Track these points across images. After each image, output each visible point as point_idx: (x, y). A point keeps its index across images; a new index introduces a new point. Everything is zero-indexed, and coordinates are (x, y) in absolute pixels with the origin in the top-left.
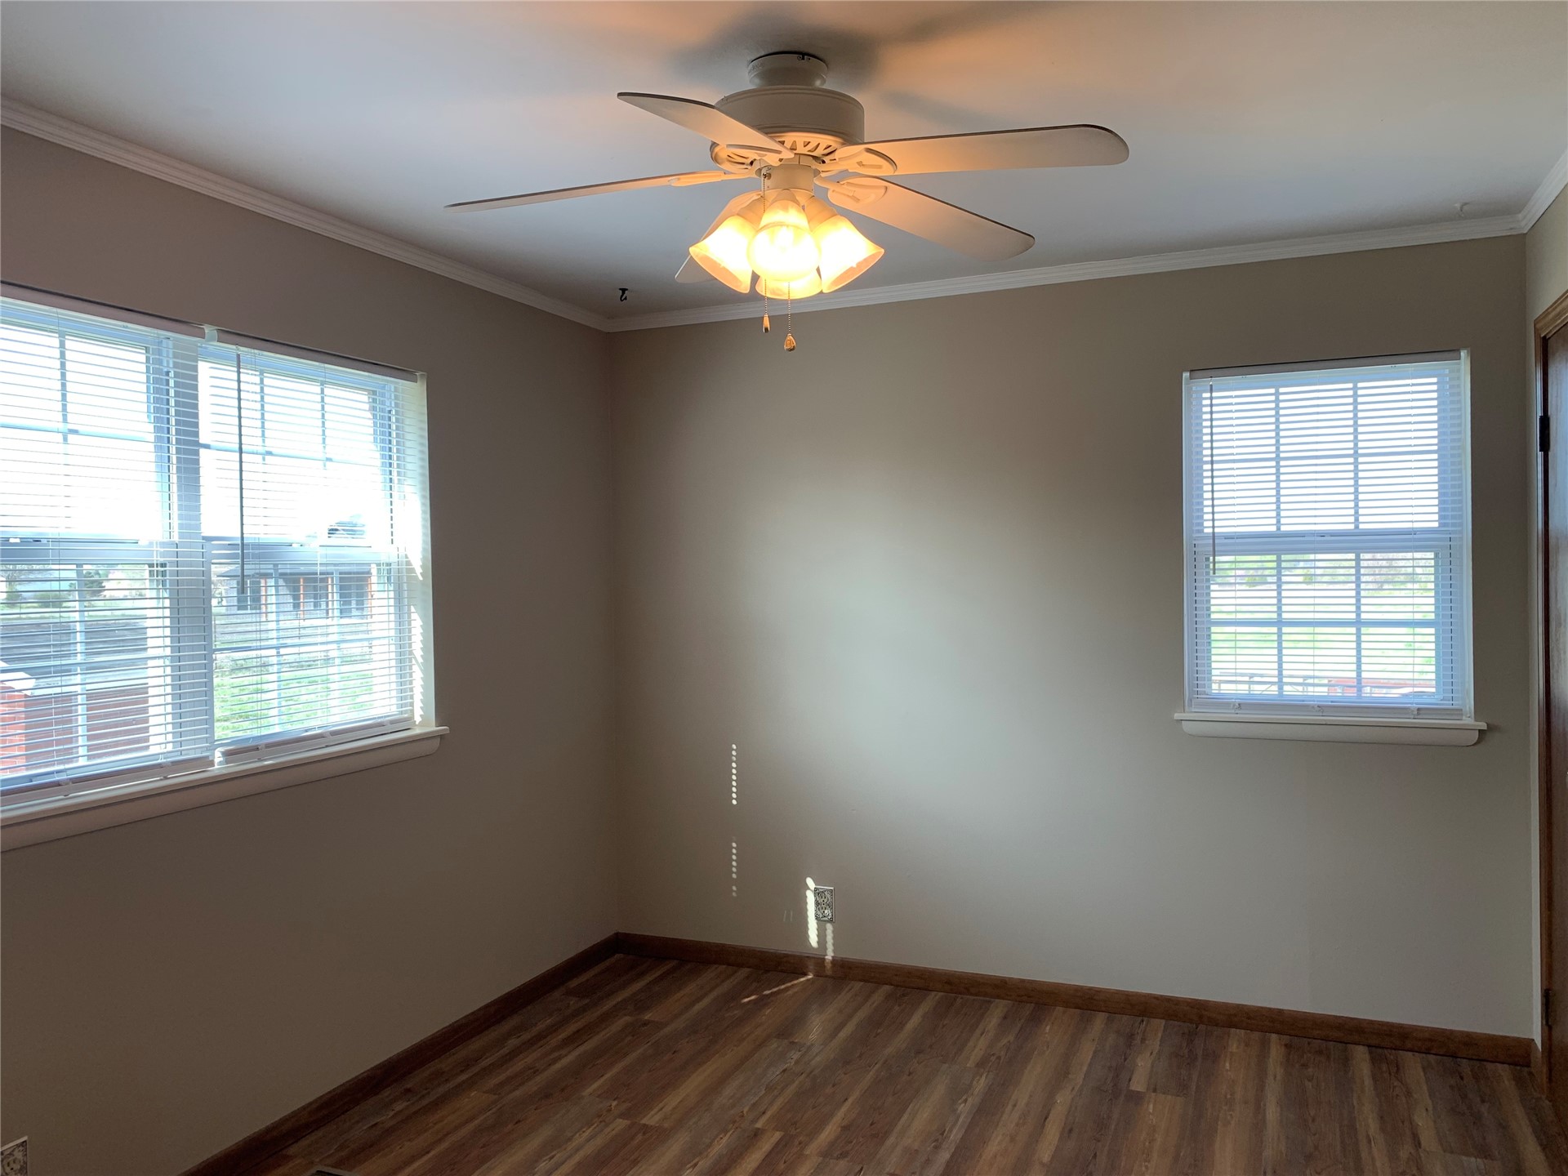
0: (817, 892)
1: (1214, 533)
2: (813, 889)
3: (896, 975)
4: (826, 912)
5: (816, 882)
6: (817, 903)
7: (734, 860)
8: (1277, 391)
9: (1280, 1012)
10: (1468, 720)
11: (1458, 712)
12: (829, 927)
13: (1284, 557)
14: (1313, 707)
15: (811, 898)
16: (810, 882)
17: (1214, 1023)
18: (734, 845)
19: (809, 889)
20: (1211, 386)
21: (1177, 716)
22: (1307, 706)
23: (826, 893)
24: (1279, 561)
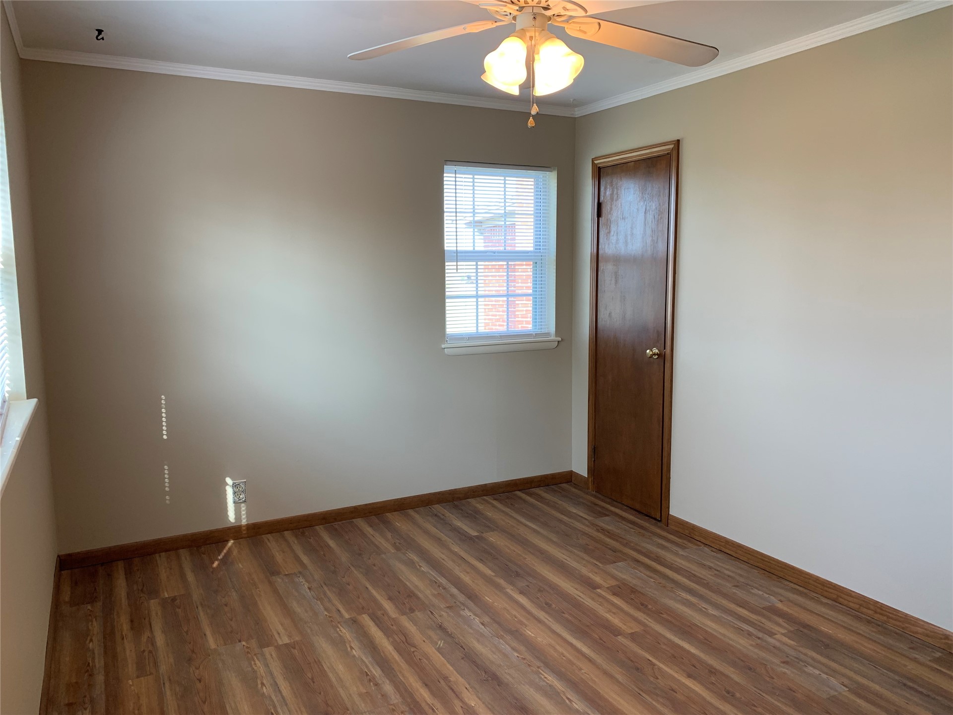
0: (235, 486)
1: (457, 250)
2: (231, 484)
3: (291, 523)
4: (241, 496)
5: (233, 479)
6: (235, 493)
7: (166, 478)
8: (473, 177)
9: (486, 485)
10: (553, 337)
11: (548, 334)
12: (243, 507)
13: (479, 263)
14: (498, 337)
15: (229, 491)
16: (229, 481)
17: (460, 499)
18: (166, 467)
19: (228, 485)
20: (456, 170)
21: (443, 346)
22: (495, 336)
23: (241, 484)
24: (477, 265)
